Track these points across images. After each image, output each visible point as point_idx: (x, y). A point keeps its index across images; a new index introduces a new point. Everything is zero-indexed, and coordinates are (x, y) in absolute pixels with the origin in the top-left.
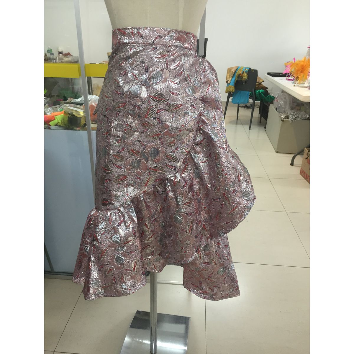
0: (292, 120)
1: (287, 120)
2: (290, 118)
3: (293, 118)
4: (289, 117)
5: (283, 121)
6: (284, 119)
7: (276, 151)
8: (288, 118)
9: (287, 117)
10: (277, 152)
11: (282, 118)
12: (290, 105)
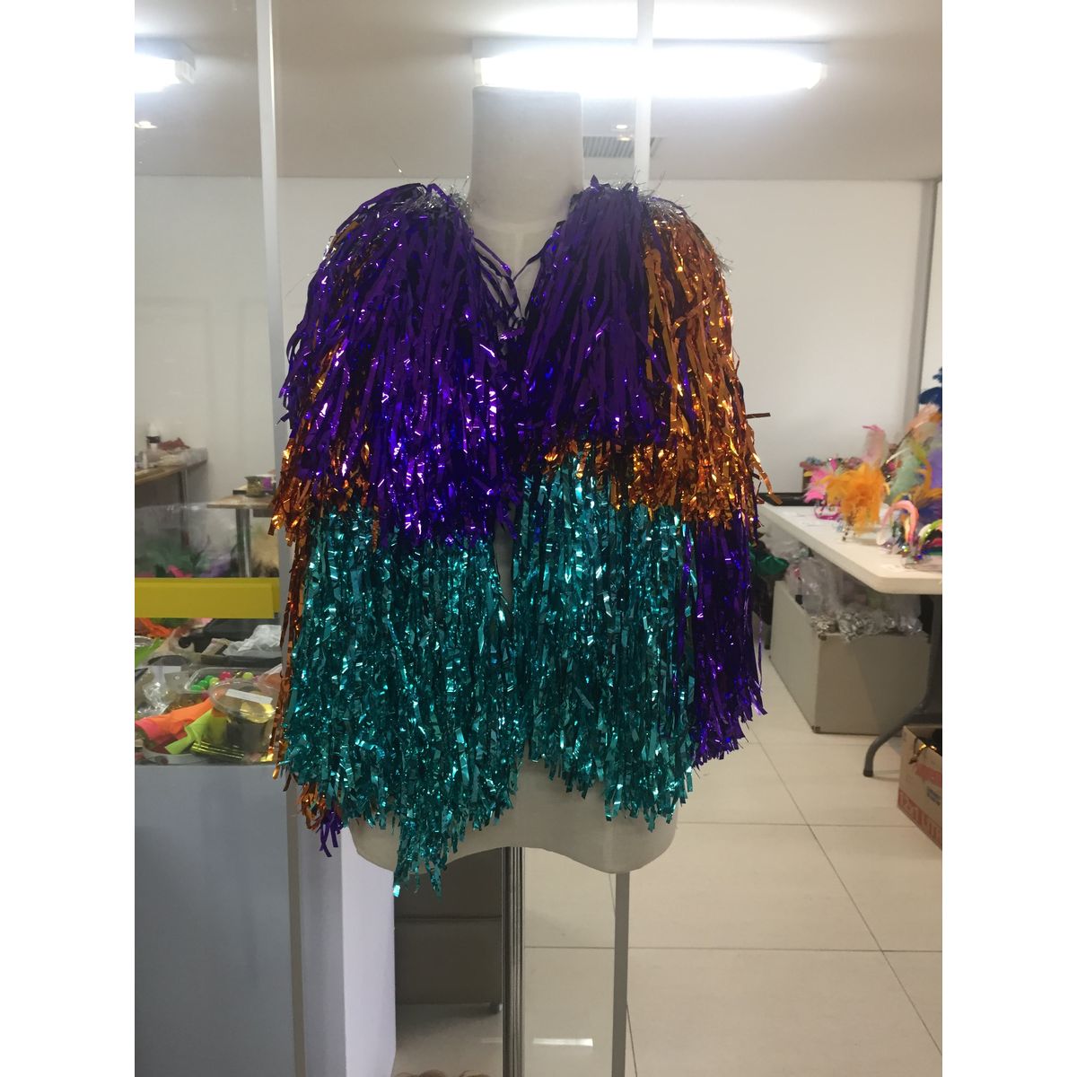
0: (850, 634)
1: (836, 634)
2: (844, 629)
3: (852, 631)
4: (841, 628)
5: (823, 638)
6: (828, 634)
7: (813, 728)
8: (837, 630)
9: (835, 628)
10: (817, 730)
11: (819, 630)
12: (838, 593)
